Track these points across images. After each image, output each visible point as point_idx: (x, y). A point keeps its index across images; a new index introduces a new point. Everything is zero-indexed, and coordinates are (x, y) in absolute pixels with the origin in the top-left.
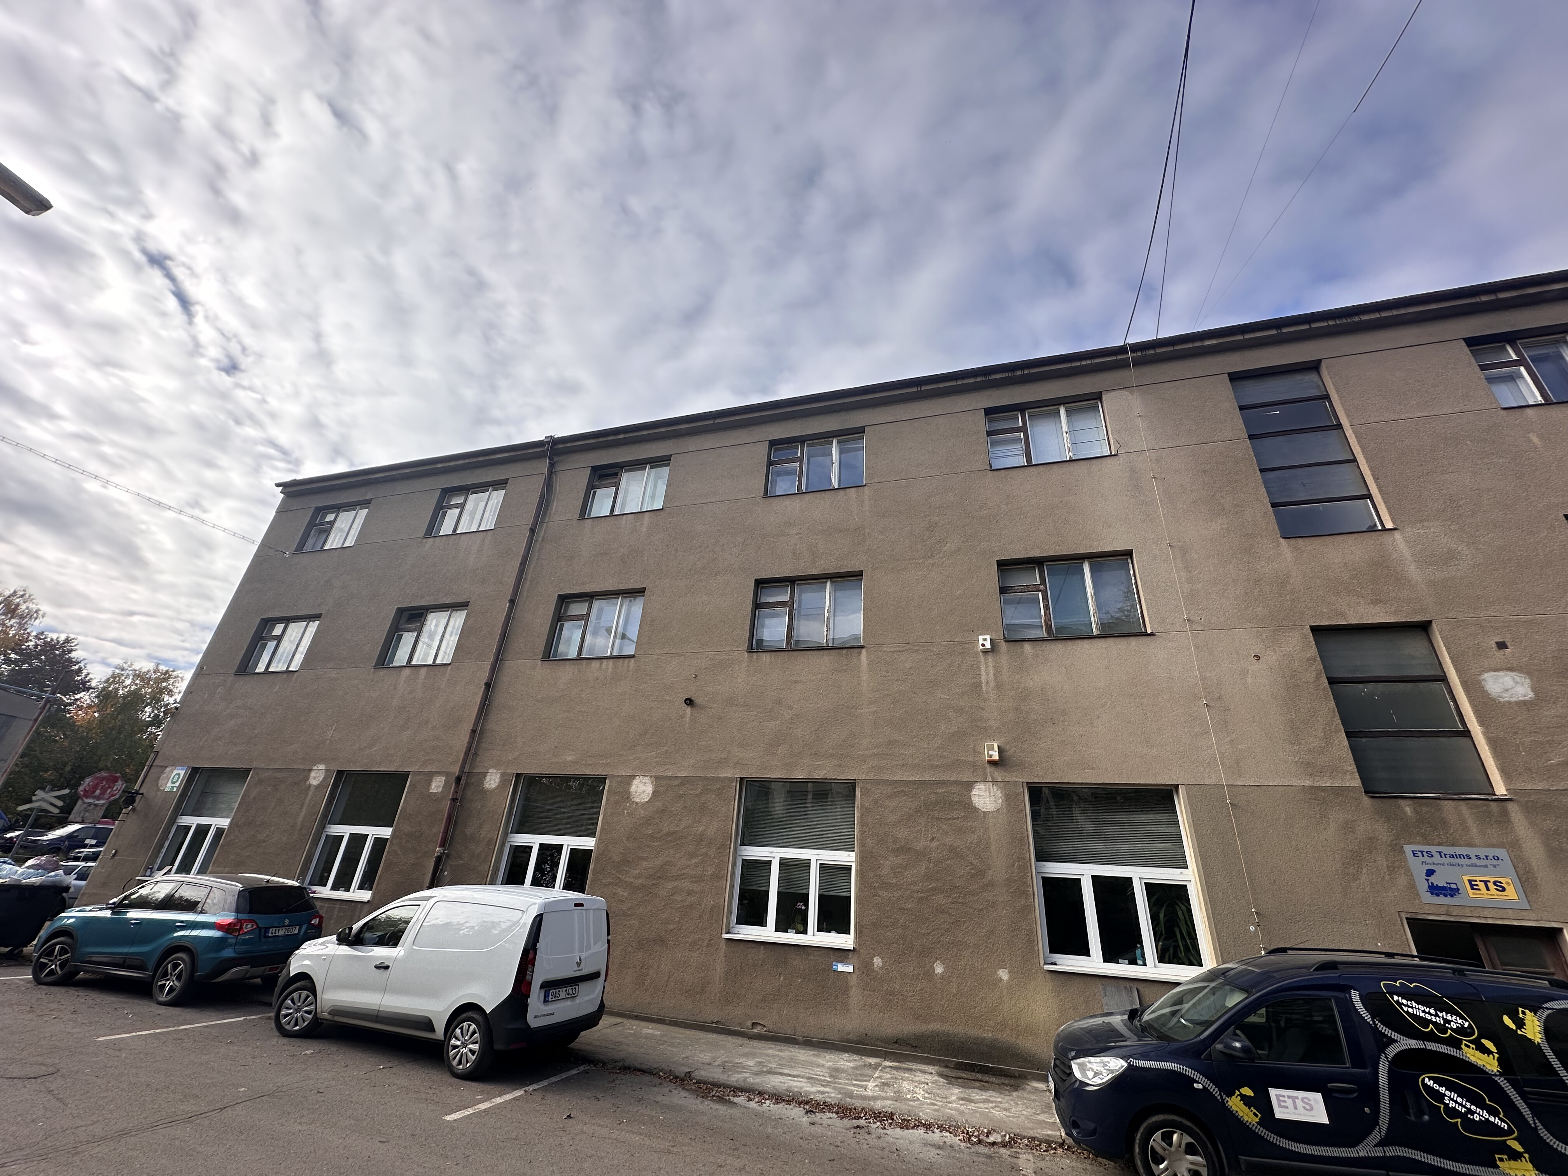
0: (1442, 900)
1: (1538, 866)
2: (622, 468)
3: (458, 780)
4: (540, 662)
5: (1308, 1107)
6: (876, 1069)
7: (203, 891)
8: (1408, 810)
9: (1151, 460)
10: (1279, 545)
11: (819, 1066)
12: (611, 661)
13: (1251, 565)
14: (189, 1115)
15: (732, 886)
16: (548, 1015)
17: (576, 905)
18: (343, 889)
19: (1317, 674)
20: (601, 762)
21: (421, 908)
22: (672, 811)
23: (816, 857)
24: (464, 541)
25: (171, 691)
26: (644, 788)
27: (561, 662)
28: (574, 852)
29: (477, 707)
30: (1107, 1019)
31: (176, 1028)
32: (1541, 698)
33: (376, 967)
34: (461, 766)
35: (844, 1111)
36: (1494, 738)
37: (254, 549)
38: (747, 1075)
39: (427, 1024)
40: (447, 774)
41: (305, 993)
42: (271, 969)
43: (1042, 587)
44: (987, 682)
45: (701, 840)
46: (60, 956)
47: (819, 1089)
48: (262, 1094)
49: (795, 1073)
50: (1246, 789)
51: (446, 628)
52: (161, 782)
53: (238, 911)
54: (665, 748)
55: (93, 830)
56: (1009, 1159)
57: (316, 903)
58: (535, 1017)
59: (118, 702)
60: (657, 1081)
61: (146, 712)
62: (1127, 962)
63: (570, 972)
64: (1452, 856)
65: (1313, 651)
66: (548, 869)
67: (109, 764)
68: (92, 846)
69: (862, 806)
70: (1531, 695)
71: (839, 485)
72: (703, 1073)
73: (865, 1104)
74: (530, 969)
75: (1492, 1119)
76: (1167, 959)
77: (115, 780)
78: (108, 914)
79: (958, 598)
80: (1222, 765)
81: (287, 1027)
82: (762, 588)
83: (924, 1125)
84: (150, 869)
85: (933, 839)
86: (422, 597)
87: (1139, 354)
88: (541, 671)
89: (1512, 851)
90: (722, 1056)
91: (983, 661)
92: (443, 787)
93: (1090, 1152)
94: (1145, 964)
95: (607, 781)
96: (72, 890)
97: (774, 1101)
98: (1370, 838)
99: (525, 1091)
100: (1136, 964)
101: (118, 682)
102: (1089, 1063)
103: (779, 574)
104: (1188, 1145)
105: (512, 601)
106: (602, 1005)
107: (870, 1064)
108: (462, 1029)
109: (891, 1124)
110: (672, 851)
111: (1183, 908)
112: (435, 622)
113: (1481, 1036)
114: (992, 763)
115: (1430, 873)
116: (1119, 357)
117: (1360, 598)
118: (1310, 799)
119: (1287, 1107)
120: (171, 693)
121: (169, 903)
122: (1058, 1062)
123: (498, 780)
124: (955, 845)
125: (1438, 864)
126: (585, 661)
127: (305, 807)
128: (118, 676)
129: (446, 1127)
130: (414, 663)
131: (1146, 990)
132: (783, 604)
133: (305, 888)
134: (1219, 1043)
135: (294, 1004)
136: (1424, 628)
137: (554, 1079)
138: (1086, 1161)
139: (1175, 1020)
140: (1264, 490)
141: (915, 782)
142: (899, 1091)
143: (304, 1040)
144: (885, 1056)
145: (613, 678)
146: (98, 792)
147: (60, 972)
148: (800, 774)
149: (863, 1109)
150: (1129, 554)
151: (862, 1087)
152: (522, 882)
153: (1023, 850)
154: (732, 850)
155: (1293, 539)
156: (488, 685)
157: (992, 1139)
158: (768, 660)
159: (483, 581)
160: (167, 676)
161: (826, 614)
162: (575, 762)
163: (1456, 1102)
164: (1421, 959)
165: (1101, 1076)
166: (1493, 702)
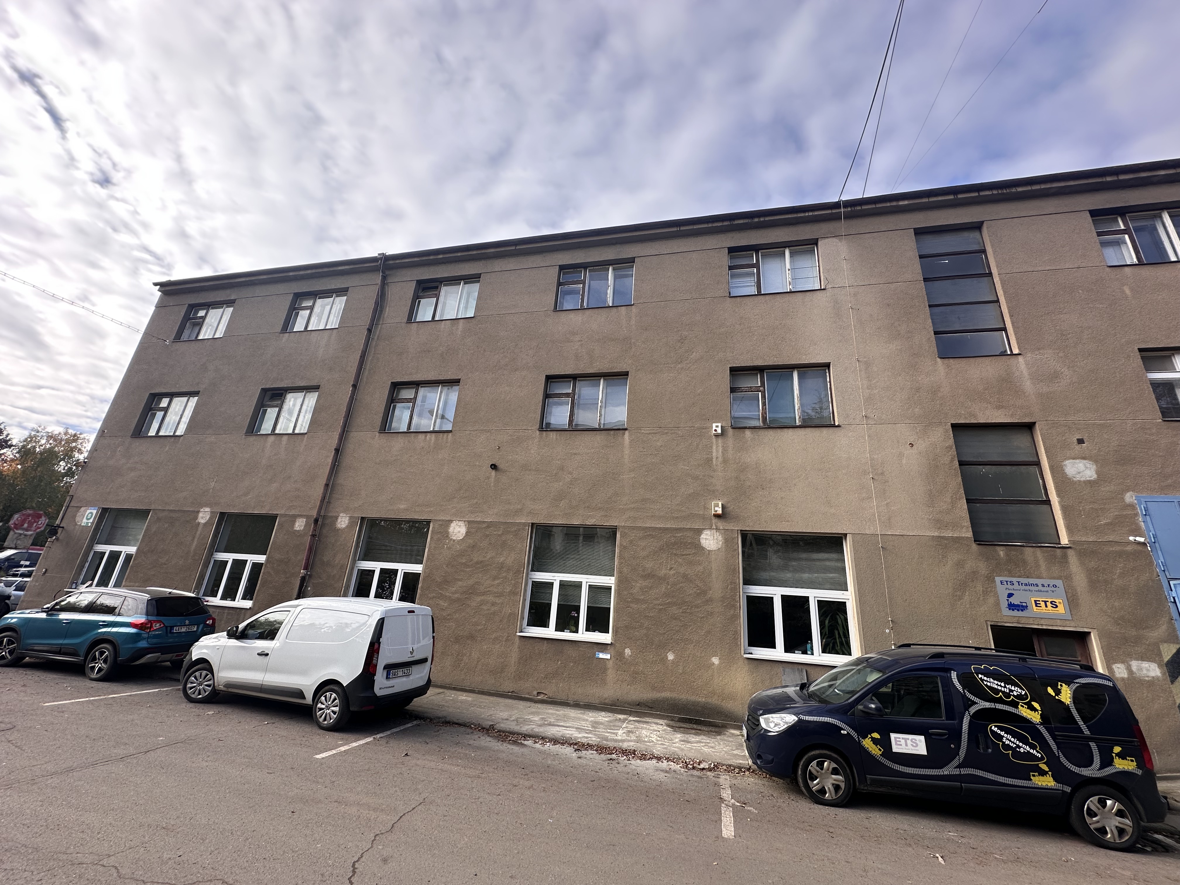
0: (1016, 613)
1: (1081, 592)
2: (441, 282)
3: (316, 521)
4: (377, 434)
5: (915, 745)
6: (624, 722)
7: (119, 600)
8: (1002, 553)
9: (850, 294)
10: (936, 362)
11: (584, 720)
12: (433, 435)
13: (914, 377)
14: (121, 757)
15: (524, 600)
16: (389, 687)
17: (409, 612)
18: (230, 599)
19: (952, 458)
20: (426, 510)
21: (291, 613)
22: (480, 546)
23: (586, 580)
24: (314, 336)
25: (80, 449)
26: (459, 529)
27: (394, 434)
28: (406, 575)
29: (329, 467)
30: (785, 690)
31: (106, 697)
32: (1102, 478)
33: (258, 654)
34: (318, 511)
35: (601, 749)
36: (1065, 505)
37: (138, 337)
38: (534, 726)
39: (300, 694)
40: (307, 517)
41: (204, 673)
42: (177, 656)
43: (761, 388)
44: (717, 458)
45: (502, 567)
46: (8, 646)
47: (584, 735)
48: (177, 742)
49: (568, 725)
50: (893, 537)
51: (302, 405)
52: (78, 519)
53: (147, 614)
54: (476, 501)
55: (27, 555)
56: (714, 778)
57: (209, 609)
58: (380, 689)
59: (36, 458)
60: (469, 730)
61: (60, 466)
62: (801, 652)
63: (406, 658)
64: (1026, 585)
65: (951, 442)
66: (387, 587)
67: (34, 505)
68: (26, 566)
69: (621, 545)
70: (1095, 476)
71: (613, 303)
72: (502, 725)
73: (616, 745)
74: (376, 656)
75: (1032, 751)
76: (827, 651)
77: (40, 517)
78: (43, 615)
79: (699, 394)
80: (879, 520)
81: (193, 696)
82: (551, 382)
83: (656, 758)
84: (74, 583)
85: (671, 569)
86: (282, 380)
87: (849, 209)
88: (378, 440)
89: (1066, 582)
90: (515, 714)
91: (714, 442)
92: (305, 526)
93: (767, 774)
94: (812, 654)
95: (431, 525)
96: (12, 598)
97: (552, 743)
98: (974, 572)
99: (374, 738)
100: (807, 654)
101: (35, 442)
102: (772, 718)
103: (564, 372)
104: (834, 769)
105: (354, 386)
106: (429, 680)
107: (620, 719)
108: (326, 697)
109: (634, 757)
110: (480, 575)
111: (842, 617)
112: (292, 401)
113: (1031, 700)
114: (717, 516)
115: (1010, 595)
116: (834, 211)
117: (988, 404)
118: (936, 545)
119: (901, 745)
120: (80, 451)
121: (91, 608)
122: (750, 717)
123: (347, 522)
124: (687, 573)
125: (1016, 590)
126: (413, 434)
127: (196, 540)
128: (35, 437)
129: (316, 763)
130: (277, 432)
131: (812, 671)
132: (567, 395)
133: (200, 599)
134: (861, 705)
135: (197, 680)
136: (1029, 427)
137: (395, 730)
138: (765, 779)
139: (831, 690)
140: (930, 320)
141: (660, 529)
142: (639, 736)
143: (206, 705)
144: (630, 713)
145: (435, 447)
146: (26, 525)
147: (9, 657)
148: (576, 522)
149: (615, 748)
150: (827, 366)
151: (614, 733)
152: (367, 595)
153: (735, 577)
154: (524, 574)
155: (947, 359)
156: (337, 450)
157: (702, 766)
158: (554, 437)
159: (331, 369)
160: (75, 438)
161: (600, 404)
162: (406, 510)
163: (1010, 741)
164: (997, 651)
165: (779, 726)
166: (1068, 481)
